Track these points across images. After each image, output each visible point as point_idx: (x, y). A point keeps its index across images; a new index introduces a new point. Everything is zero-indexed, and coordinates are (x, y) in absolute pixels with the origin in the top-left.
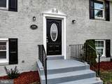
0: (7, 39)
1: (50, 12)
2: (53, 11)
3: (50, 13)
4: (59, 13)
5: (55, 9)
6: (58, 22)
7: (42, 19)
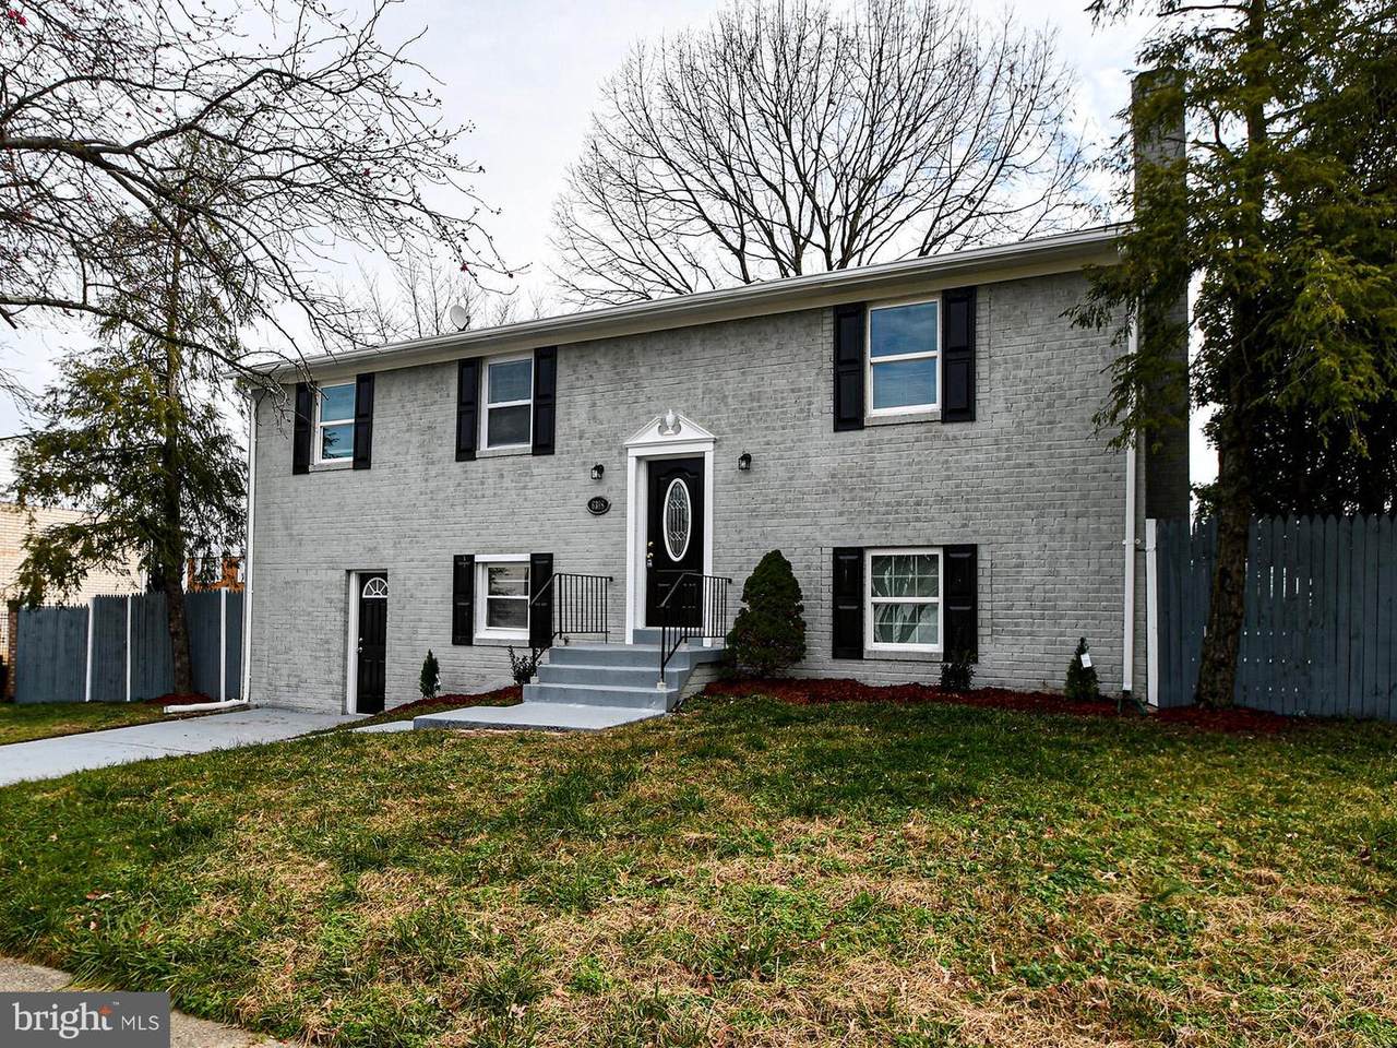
0: (526, 557)
1: (651, 435)
2: (663, 427)
3: (653, 440)
4: (688, 432)
5: (670, 418)
6: (690, 468)
7: (625, 468)
